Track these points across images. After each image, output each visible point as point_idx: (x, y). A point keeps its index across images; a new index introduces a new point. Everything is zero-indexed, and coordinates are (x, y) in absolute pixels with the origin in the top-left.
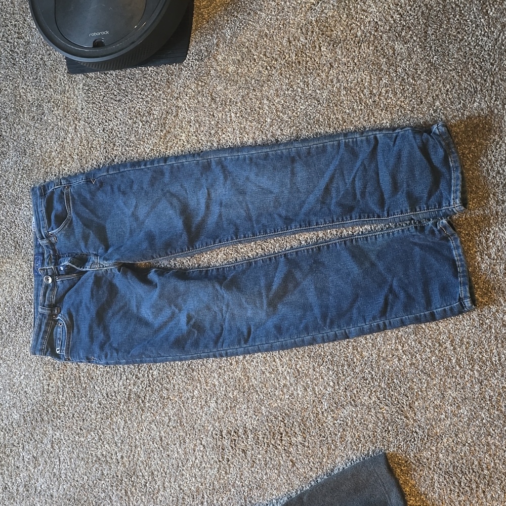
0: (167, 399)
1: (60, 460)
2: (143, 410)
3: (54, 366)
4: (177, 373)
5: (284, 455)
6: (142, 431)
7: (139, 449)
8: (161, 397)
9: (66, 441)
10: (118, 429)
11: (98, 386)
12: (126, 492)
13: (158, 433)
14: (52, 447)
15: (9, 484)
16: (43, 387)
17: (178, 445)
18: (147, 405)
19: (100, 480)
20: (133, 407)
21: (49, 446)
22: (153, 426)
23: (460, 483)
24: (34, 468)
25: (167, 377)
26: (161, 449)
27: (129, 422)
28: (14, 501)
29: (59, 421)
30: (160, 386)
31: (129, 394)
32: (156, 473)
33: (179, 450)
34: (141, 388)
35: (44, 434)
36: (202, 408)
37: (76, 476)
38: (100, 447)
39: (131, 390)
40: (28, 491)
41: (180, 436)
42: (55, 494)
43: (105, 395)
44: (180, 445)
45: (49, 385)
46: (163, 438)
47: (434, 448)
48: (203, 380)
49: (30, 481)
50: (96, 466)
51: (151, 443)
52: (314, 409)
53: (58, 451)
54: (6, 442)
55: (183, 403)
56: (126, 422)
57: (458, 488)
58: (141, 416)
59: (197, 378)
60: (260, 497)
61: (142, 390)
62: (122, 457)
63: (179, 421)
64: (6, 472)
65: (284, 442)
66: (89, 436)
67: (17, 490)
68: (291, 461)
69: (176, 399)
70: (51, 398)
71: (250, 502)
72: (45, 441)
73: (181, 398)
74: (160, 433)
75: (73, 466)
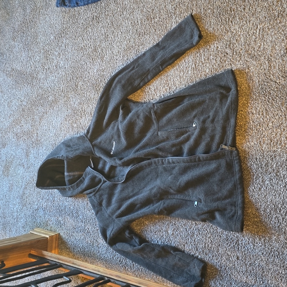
0: (108, 15)
1: (68, 52)
2: (98, 22)
3: (66, 12)
4: (111, 2)
5: (152, 27)
6: (98, 32)
7: (97, 40)
8: (105, 15)
9: (70, 44)
10: (89, 33)
11: (82, 17)
12: (93, 59)
13: (104, 31)
14: (65, 47)
15: (50, 67)
16: (62, 22)
17: (111, 34)
18: (100, 19)
19: (82, 57)
20: (95, 22)
21: (64, 47)
22: (102, 29)
23: (222, 20)
24: (59, 58)
25: (108, 5)
26: (105, 38)
27: (93, 29)
28: (52, 73)
29: (68, 35)
30: (105, 10)
31: (93, 17)
32: (103, 49)
33: (112, 36)
34: (97, 13)
35: (62, 42)
36: (121, 16)
37: (74, 57)
38: (82, 43)
39: (94, 15)
40: (57, 68)
41: (112, 30)
42: (66, 67)
43: (84, 20)
44: (112, 34)
45: (64, 21)
46: (106, 33)
47: (212, 8)
48: (121, 3)
49: (57, 63)
50: (81, 51)
51: (101, 36)
52: (165, 4)
53: (67, 48)
54: (49, 50)
55: (113, 16)
56: (92, 29)
57: (221, 23)
58: (98, 25)
59: (119, 2)
60: (142, 48)
61: (98, 14)
62: (91, 45)
63: (112, 24)
64: (49, 62)
65: (152, 22)
66: (79, 39)
67: (53, 68)
68: (155, 29)
69: (111, 15)
70: (65, 26)
71: (138, 52)
72: (63, 46)
73: (113, 13)
74: (105, 31)
75: (73, 53)
